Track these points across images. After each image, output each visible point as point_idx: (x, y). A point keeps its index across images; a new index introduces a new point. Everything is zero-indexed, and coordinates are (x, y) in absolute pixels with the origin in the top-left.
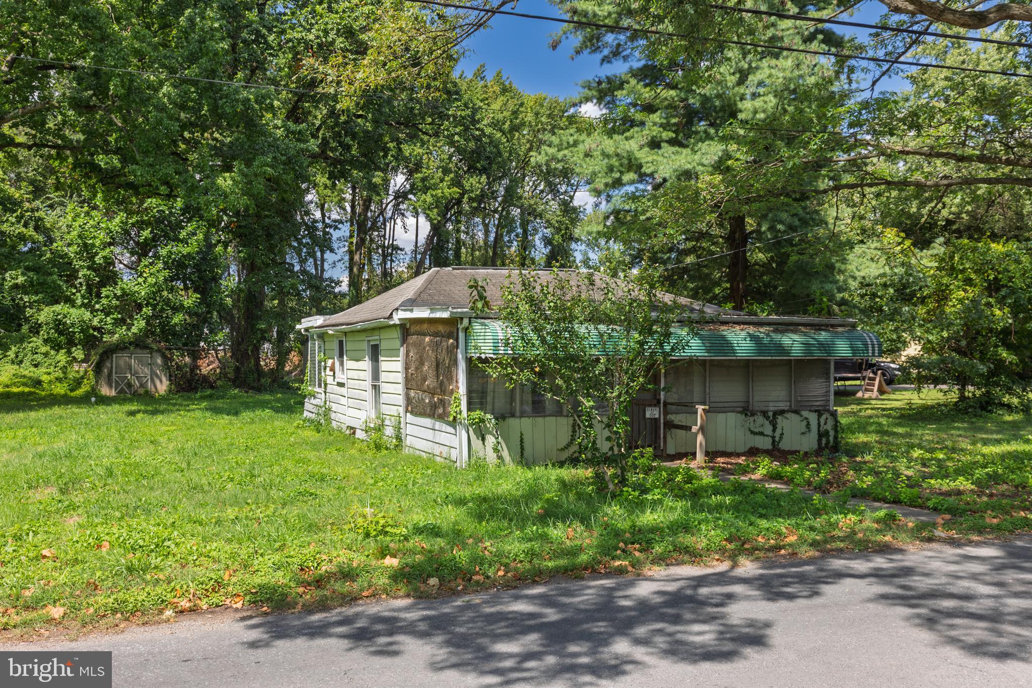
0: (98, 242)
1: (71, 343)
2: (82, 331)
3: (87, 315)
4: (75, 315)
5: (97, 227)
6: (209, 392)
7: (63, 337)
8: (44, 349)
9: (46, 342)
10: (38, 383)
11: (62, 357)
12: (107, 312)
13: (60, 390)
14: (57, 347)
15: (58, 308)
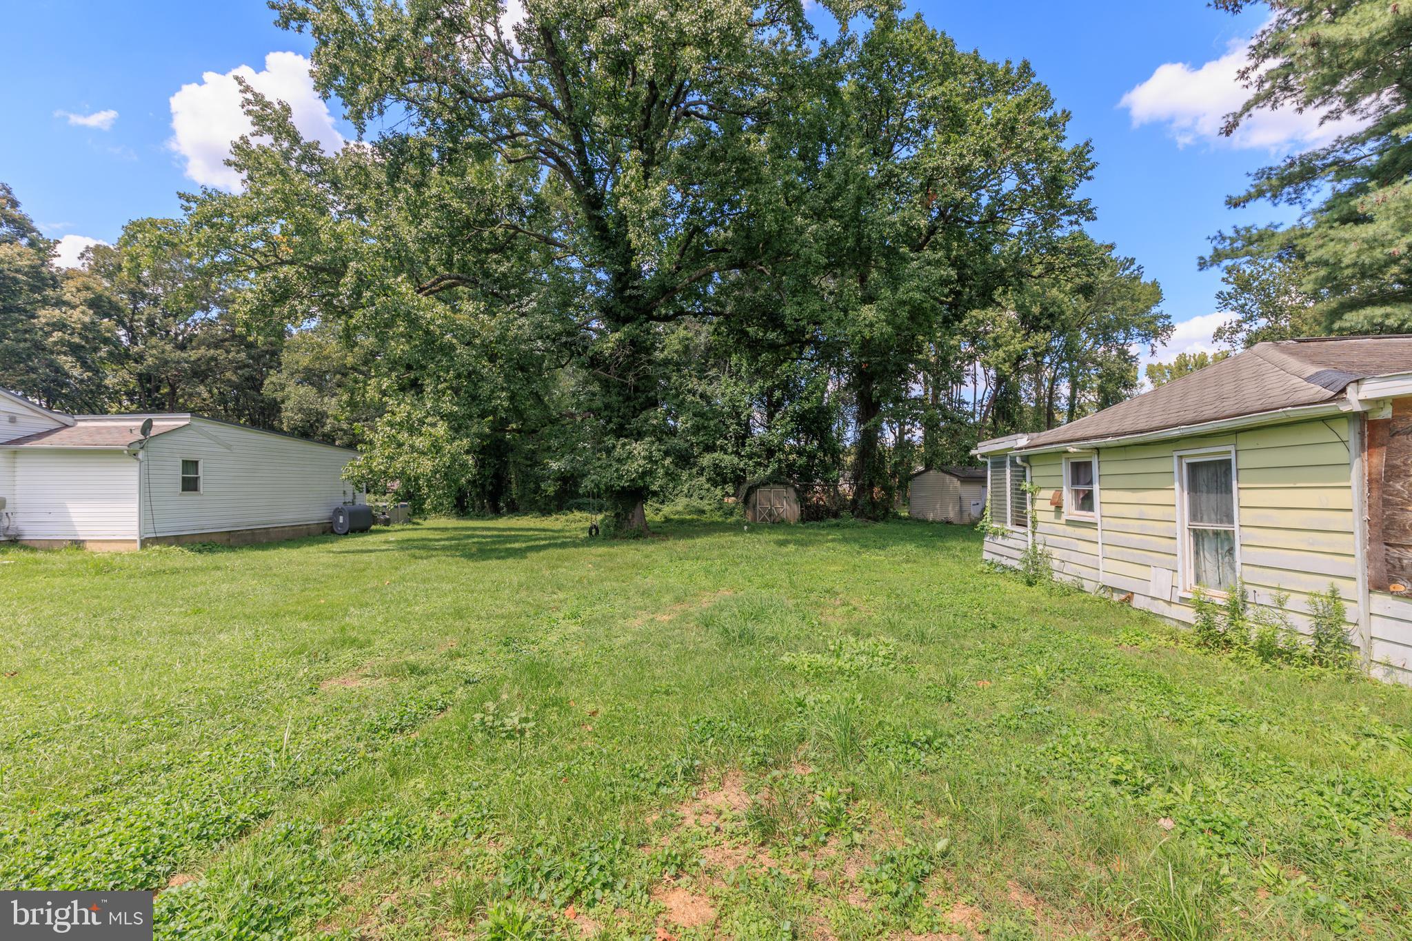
0: (742, 404)
1: (725, 482)
2: (733, 472)
3: (736, 460)
4: (728, 460)
5: (743, 393)
6: (834, 521)
7: (719, 477)
8: (707, 486)
9: (708, 480)
10: (703, 512)
11: (718, 492)
12: (750, 457)
13: (717, 517)
14: (715, 485)
15: (716, 455)
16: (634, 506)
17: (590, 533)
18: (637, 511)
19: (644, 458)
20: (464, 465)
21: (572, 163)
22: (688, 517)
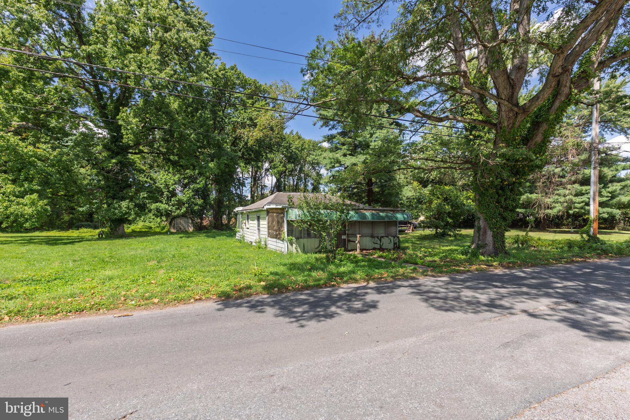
0: (170, 184)
1: (162, 215)
2: (165, 211)
3: (167, 206)
4: (163, 206)
5: (170, 179)
6: (206, 231)
7: (159, 213)
8: (153, 217)
9: (153, 215)
10: (151, 228)
11: (159, 220)
12: (173, 205)
13: (158, 230)
14: (157, 217)
15: (157, 204)
16: (120, 225)
17: (99, 236)
18: (121, 228)
19: (126, 208)
20: (46, 210)
21: (92, 89)
22: (143, 230)
